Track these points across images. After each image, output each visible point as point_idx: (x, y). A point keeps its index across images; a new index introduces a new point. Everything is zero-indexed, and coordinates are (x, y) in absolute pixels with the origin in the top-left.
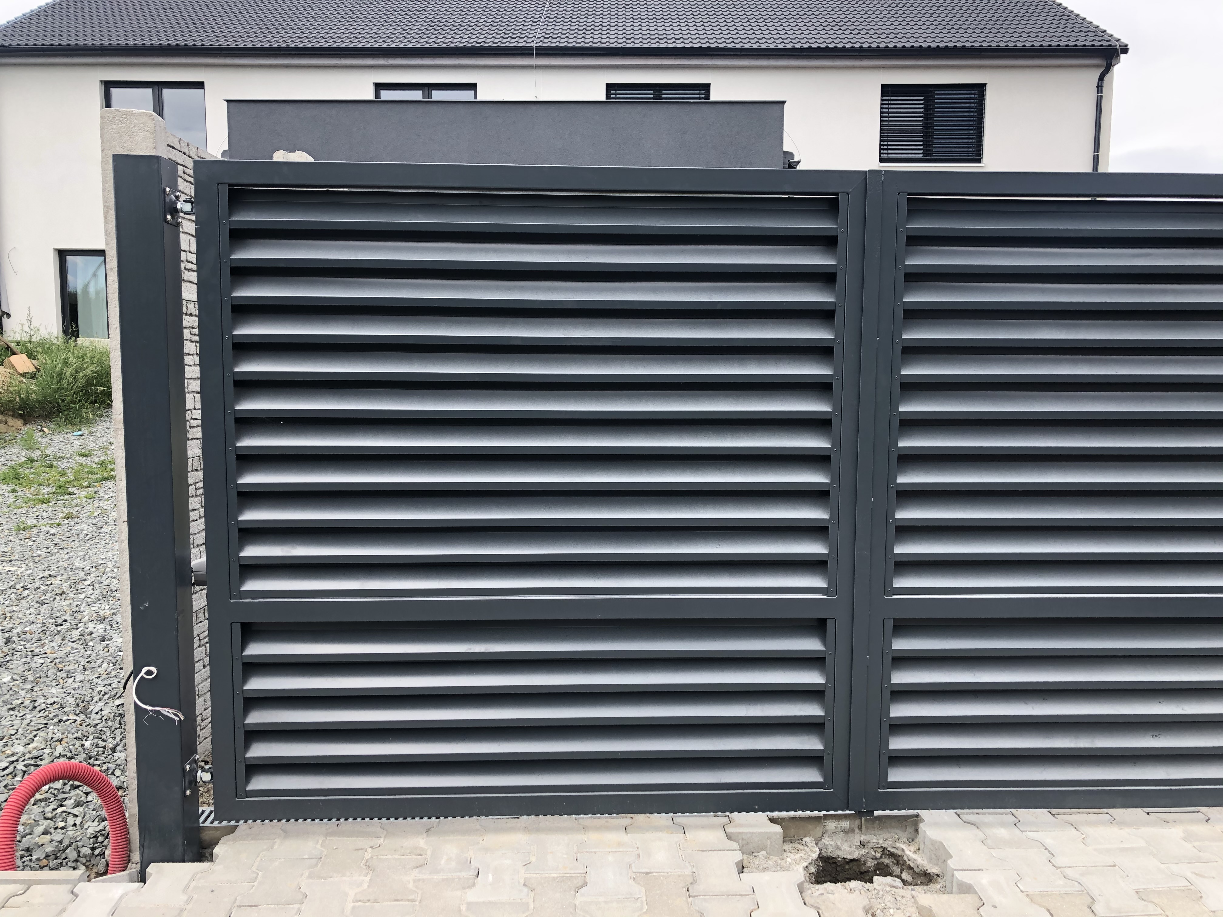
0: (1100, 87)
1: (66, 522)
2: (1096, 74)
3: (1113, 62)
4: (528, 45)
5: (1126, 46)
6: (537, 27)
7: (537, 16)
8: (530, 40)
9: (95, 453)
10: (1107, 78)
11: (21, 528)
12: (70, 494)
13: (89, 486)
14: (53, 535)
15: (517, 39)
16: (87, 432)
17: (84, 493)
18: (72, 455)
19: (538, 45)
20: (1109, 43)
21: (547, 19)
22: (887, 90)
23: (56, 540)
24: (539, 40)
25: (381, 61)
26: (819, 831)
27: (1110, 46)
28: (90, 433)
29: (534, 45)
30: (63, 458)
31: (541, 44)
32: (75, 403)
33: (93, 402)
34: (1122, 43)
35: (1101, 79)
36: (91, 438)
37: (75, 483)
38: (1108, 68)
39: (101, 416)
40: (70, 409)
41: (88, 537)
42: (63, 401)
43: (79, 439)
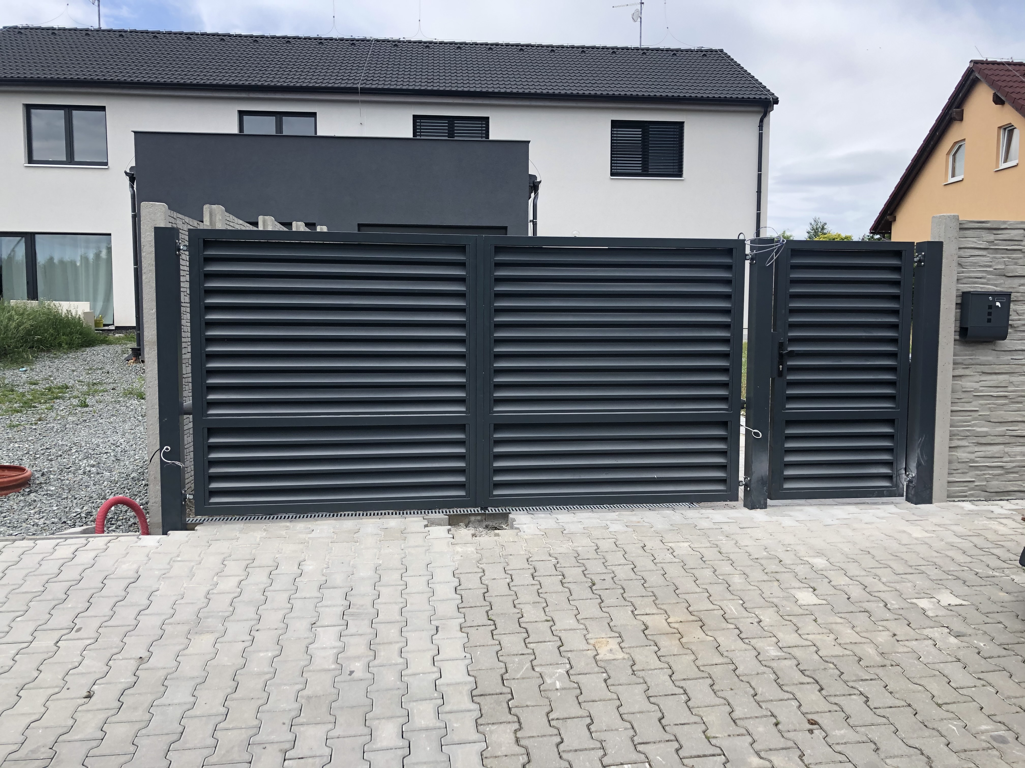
0: (761, 127)
1: (39, 423)
2: (757, 119)
3: (769, 110)
4: (355, 86)
5: (778, 98)
6: (361, 71)
7: (362, 62)
8: (356, 82)
9: (41, 382)
10: (765, 120)
11: (11, 426)
12: (34, 407)
13: (45, 403)
14: (35, 429)
15: (346, 81)
16: (29, 368)
17: (43, 407)
18: (24, 384)
19: (362, 86)
20: (766, 96)
21: (369, 65)
22: (615, 124)
23: (39, 432)
24: (363, 82)
25: (244, 95)
26: (467, 521)
27: (766, 98)
28: (31, 369)
29: (359, 86)
30: (18, 385)
31: (364, 85)
32: (17, 348)
33: (32, 347)
34: (775, 96)
35: (761, 121)
36: (34, 373)
37: (35, 401)
38: (765, 114)
39: (37, 357)
40: (14, 352)
41: (59, 431)
42: (9, 346)
43: (24, 374)
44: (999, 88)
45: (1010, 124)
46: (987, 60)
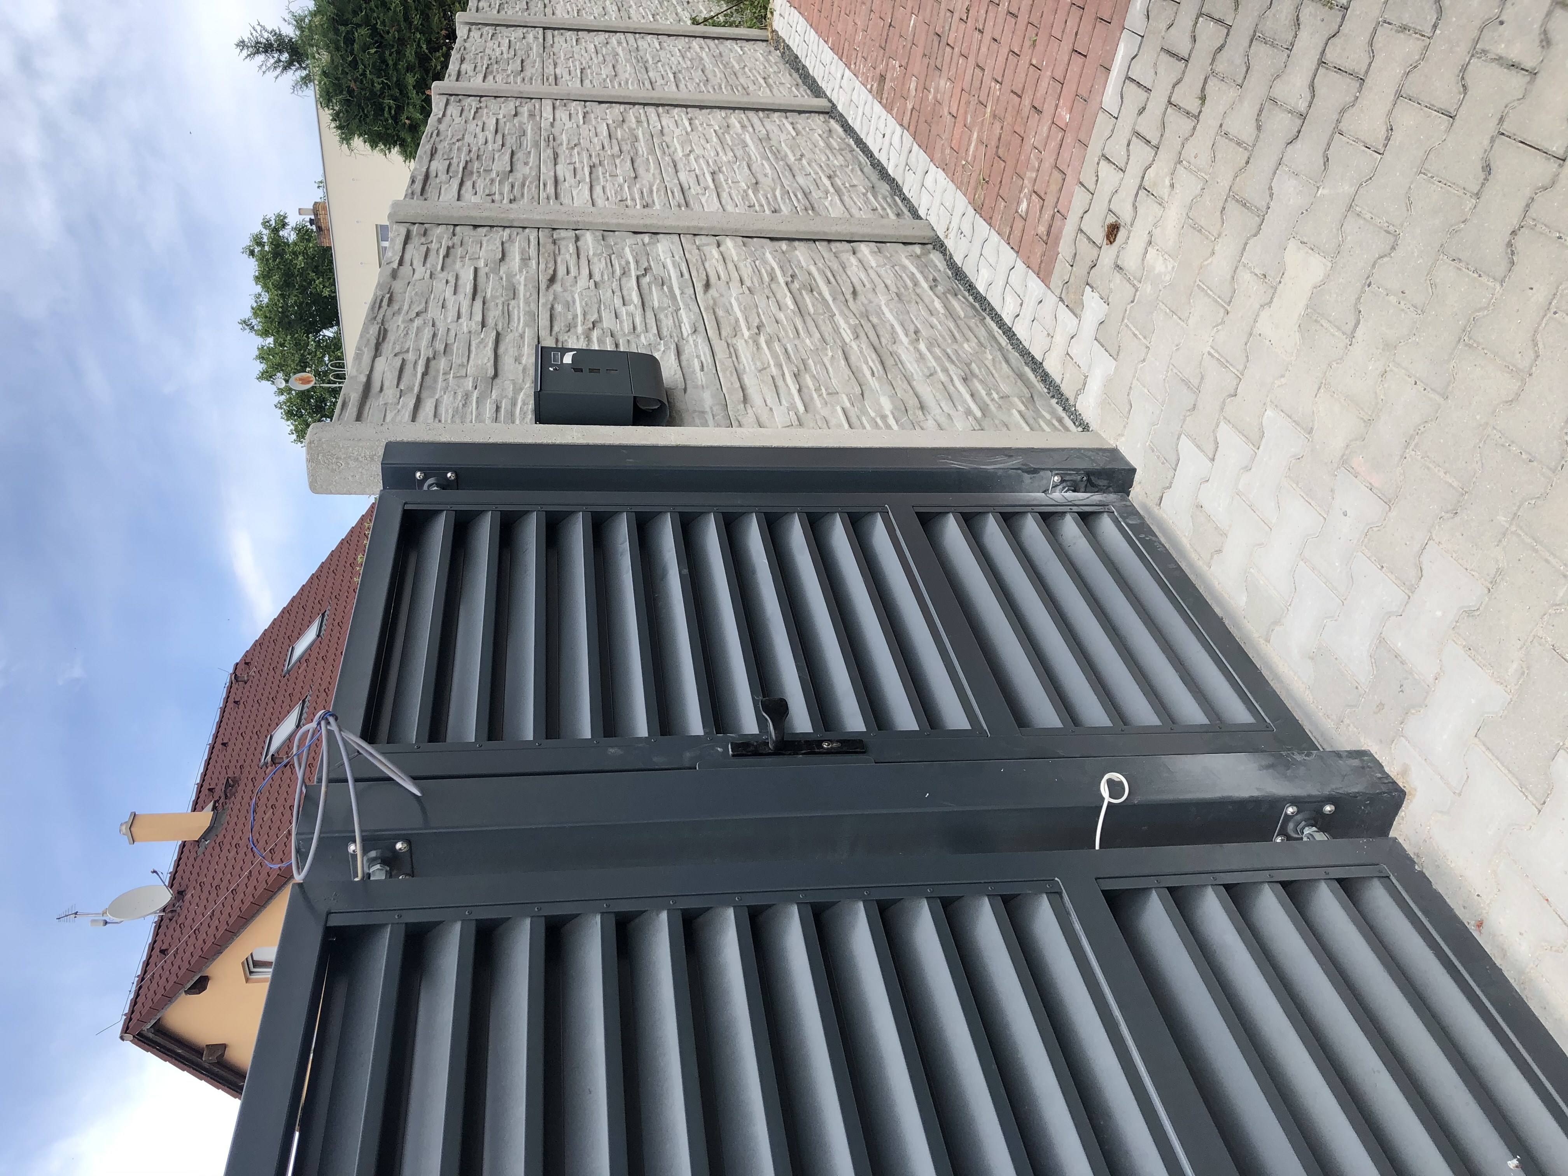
44: (179, 985)
45: (243, 963)
46: (126, 1015)
